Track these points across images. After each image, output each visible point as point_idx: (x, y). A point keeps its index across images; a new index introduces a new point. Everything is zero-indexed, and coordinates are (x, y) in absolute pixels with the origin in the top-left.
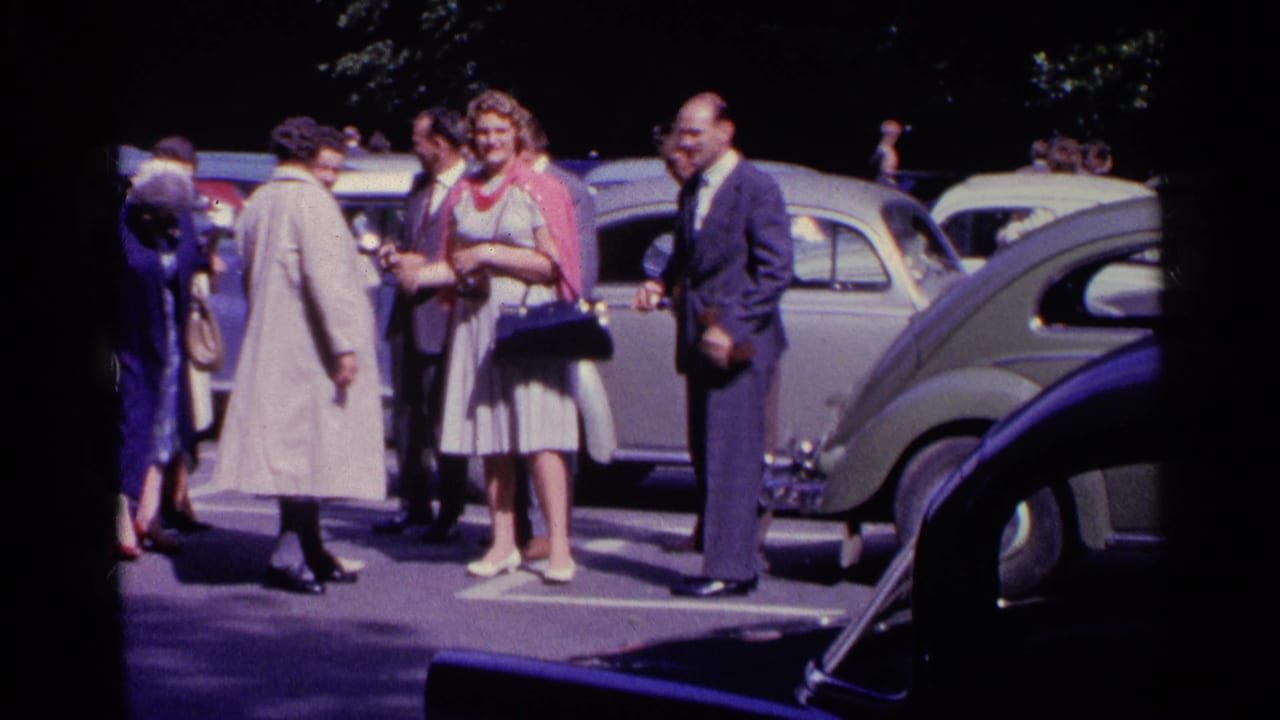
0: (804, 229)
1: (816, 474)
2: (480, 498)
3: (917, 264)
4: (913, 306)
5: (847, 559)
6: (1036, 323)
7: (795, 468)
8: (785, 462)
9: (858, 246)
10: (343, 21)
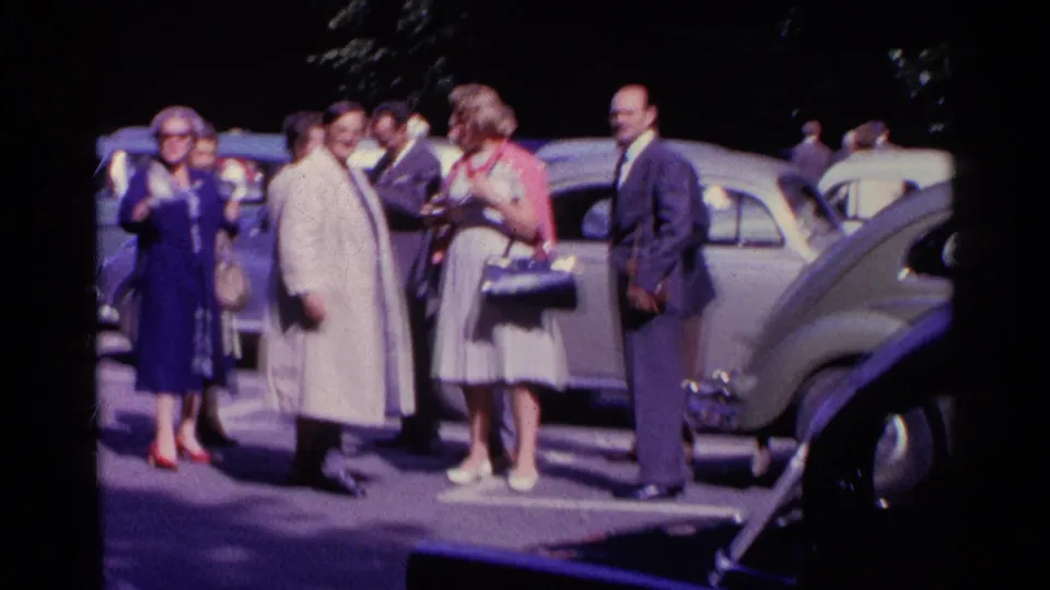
0: (715, 197)
1: (733, 399)
2: (455, 417)
3: (806, 225)
4: (802, 259)
5: (758, 468)
6: (904, 273)
7: (717, 395)
8: (708, 389)
9: (759, 210)
10: (332, 24)
